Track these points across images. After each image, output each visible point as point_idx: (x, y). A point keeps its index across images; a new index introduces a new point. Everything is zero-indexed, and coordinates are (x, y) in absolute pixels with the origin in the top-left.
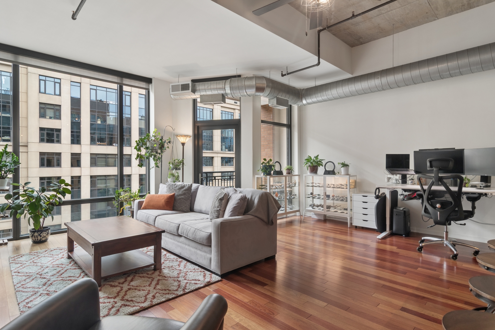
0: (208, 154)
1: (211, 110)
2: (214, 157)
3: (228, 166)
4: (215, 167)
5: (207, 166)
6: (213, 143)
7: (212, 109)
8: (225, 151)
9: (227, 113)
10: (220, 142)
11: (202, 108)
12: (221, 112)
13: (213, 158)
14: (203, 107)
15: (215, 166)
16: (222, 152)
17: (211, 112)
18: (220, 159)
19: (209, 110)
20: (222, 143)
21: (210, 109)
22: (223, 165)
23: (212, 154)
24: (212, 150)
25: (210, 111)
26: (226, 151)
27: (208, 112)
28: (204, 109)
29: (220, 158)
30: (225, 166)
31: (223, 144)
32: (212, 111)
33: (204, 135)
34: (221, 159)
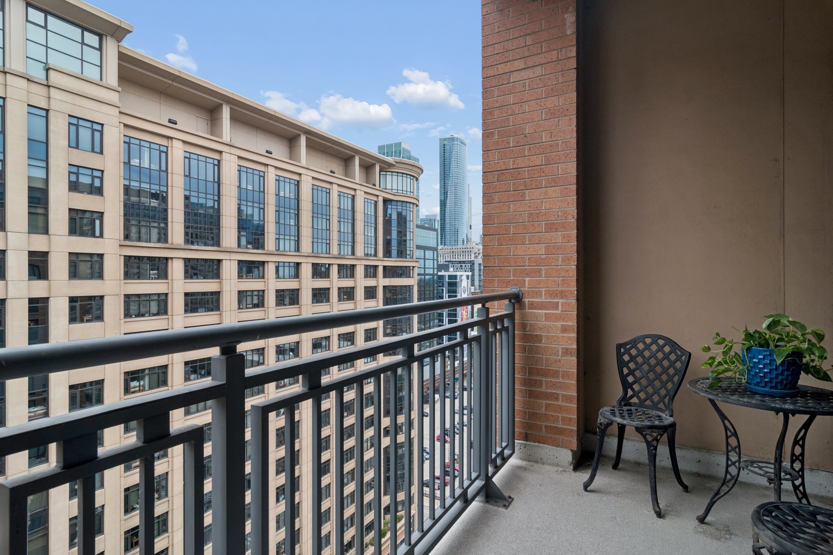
0: (210, 253)
1: (216, 162)
2: (222, 260)
3: (252, 278)
4: (224, 281)
5: (207, 279)
6: (219, 231)
7: (219, 161)
8: (247, 248)
9: (251, 171)
10: (237, 230)
11: (196, 157)
12: (237, 168)
13: (219, 261)
14: (198, 155)
15: (224, 278)
16: (239, 250)
17: (216, 167)
18: (235, 266)
19: (211, 161)
20: (239, 232)
21: (214, 159)
22: (242, 276)
23: (218, 253)
24: (218, 244)
25: (214, 165)
26: (249, 248)
27: (210, 167)
28: (200, 158)
29: (237, 261)
30: (246, 278)
31: (242, 233)
32: (219, 165)
33: (200, 214)
34: (238, 264)
